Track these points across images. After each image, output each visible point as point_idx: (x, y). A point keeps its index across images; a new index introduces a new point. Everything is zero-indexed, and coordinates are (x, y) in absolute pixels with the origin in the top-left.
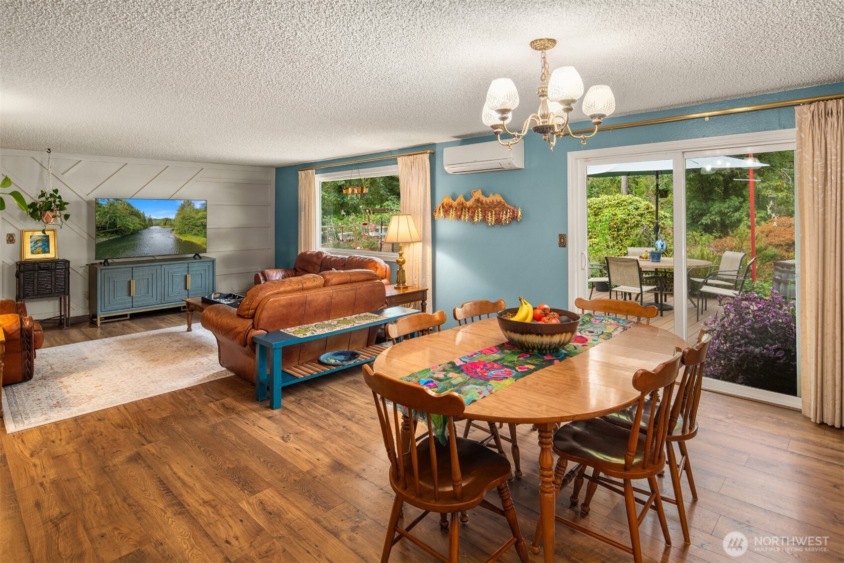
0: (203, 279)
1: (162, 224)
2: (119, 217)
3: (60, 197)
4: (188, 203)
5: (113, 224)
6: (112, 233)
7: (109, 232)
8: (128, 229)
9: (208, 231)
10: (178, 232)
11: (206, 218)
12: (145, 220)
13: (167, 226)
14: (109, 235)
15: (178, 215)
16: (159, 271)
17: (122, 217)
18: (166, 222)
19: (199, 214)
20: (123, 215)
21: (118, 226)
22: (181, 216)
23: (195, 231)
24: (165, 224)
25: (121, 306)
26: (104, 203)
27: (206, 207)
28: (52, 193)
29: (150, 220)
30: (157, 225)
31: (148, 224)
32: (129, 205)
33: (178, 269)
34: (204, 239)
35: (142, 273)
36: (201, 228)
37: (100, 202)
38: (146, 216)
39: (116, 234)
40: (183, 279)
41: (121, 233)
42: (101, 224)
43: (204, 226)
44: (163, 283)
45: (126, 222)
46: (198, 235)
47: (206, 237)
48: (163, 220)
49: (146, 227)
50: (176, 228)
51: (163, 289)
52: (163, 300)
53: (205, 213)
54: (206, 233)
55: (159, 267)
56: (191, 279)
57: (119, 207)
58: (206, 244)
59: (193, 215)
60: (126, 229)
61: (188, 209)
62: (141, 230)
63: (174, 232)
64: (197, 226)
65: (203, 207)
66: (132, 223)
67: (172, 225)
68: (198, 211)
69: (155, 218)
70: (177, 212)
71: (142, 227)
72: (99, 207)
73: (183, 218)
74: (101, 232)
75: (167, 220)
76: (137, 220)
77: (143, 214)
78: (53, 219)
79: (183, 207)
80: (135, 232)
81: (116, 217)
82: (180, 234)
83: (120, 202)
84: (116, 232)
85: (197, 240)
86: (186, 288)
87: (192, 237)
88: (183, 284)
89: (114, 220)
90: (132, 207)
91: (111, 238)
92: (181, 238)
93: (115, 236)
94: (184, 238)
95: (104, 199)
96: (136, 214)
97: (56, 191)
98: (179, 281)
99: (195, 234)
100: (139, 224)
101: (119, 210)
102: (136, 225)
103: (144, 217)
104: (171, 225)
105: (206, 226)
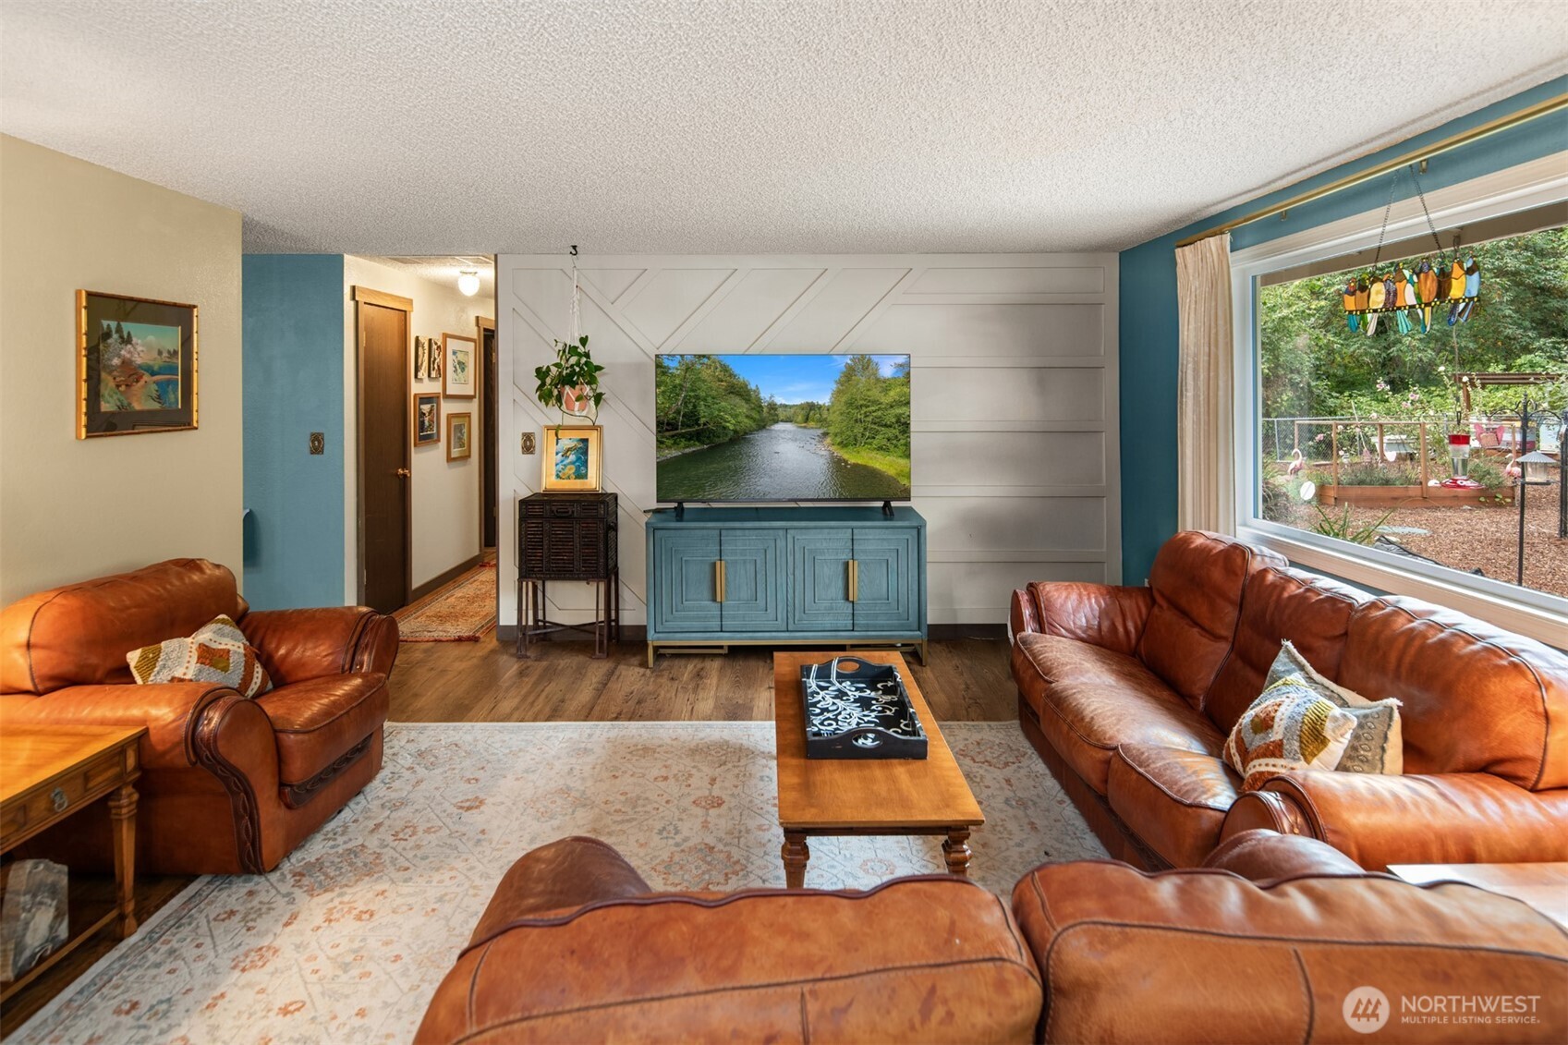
0: (893, 577)
1: (800, 418)
2: (705, 400)
3: (587, 355)
4: (863, 364)
5: (692, 417)
6: (689, 437)
7: (682, 435)
8: (724, 428)
9: (915, 440)
10: (839, 440)
11: (908, 403)
12: (761, 406)
13: (812, 424)
14: (683, 443)
15: (838, 393)
16: (781, 544)
17: (709, 399)
18: (809, 413)
19: (892, 393)
20: (714, 393)
21: (702, 421)
22: (844, 399)
23: (880, 440)
24: (807, 419)
25: (696, 625)
26: (673, 365)
27: (909, 373)
28: (577, 344)
29: (773, 407)
30: (788, 420)
31: (767, 416)
32: (725, 369)
33: (828, 541)
34: (903, 461)
35: (744, 543)
36: (897, 431)
37: (666, 363)
38: (762, 395)
39: (699, 440)
40: (841, 568)
41: (708, 438)
42: (666, 414)
43: (904, 426)
44: (791, 577)
45: (720, 411)
46: (887, 450)
47: (908, 456)
48: (802, 407)
49: (762, 425)
50: (832, 430)
51: (791, 591)
52: (791, 621)
53: (905, 389)
54: (908, 445)
55: (781, 533)
56: (860, 571)
57: (706, 374)
58: (909, 477)
59: (875, 393)
60: (720, 430)
61: (863, 379)
62: (751, 432)
63: (828, 440)
64: (886, 426)
65: (901, 375)
66: (733, 415)
67: (822, 422)
68: (886, 385)
69: (784, 402)
70: (834, 386)
71: (754, 425)
72: (664, 373)
73: (850, 404)
74: (667, 434)
75: (811, 407)
76: (743, 408)
77: (757, 391)
78: (577, 403)
79: (849, 374)
80: (739, 438)
81: (697, 397)
82: (843, 445)
83: (705, 360)
84: (697, 436)
85: (884, 463)
86: (847, 598)
87: (873, 454)
88: (840, 584)
89: (695, 406)
90: (731, 375)
91: (687, 451)
92: (846, 456)
93: (697, 447)
94: (853, 457)
95: (672, 356)
96: (741, 391)
97: (584, 341)
98: (829, 574)
99: (880, 448)
100: (747, 417)
101: (704, 381)
102: (740, 419)
103: (759, 399)
104: (820, 421)
105: (907, 425)
